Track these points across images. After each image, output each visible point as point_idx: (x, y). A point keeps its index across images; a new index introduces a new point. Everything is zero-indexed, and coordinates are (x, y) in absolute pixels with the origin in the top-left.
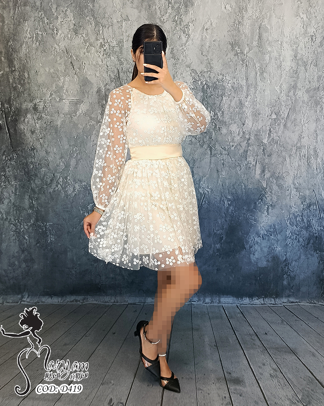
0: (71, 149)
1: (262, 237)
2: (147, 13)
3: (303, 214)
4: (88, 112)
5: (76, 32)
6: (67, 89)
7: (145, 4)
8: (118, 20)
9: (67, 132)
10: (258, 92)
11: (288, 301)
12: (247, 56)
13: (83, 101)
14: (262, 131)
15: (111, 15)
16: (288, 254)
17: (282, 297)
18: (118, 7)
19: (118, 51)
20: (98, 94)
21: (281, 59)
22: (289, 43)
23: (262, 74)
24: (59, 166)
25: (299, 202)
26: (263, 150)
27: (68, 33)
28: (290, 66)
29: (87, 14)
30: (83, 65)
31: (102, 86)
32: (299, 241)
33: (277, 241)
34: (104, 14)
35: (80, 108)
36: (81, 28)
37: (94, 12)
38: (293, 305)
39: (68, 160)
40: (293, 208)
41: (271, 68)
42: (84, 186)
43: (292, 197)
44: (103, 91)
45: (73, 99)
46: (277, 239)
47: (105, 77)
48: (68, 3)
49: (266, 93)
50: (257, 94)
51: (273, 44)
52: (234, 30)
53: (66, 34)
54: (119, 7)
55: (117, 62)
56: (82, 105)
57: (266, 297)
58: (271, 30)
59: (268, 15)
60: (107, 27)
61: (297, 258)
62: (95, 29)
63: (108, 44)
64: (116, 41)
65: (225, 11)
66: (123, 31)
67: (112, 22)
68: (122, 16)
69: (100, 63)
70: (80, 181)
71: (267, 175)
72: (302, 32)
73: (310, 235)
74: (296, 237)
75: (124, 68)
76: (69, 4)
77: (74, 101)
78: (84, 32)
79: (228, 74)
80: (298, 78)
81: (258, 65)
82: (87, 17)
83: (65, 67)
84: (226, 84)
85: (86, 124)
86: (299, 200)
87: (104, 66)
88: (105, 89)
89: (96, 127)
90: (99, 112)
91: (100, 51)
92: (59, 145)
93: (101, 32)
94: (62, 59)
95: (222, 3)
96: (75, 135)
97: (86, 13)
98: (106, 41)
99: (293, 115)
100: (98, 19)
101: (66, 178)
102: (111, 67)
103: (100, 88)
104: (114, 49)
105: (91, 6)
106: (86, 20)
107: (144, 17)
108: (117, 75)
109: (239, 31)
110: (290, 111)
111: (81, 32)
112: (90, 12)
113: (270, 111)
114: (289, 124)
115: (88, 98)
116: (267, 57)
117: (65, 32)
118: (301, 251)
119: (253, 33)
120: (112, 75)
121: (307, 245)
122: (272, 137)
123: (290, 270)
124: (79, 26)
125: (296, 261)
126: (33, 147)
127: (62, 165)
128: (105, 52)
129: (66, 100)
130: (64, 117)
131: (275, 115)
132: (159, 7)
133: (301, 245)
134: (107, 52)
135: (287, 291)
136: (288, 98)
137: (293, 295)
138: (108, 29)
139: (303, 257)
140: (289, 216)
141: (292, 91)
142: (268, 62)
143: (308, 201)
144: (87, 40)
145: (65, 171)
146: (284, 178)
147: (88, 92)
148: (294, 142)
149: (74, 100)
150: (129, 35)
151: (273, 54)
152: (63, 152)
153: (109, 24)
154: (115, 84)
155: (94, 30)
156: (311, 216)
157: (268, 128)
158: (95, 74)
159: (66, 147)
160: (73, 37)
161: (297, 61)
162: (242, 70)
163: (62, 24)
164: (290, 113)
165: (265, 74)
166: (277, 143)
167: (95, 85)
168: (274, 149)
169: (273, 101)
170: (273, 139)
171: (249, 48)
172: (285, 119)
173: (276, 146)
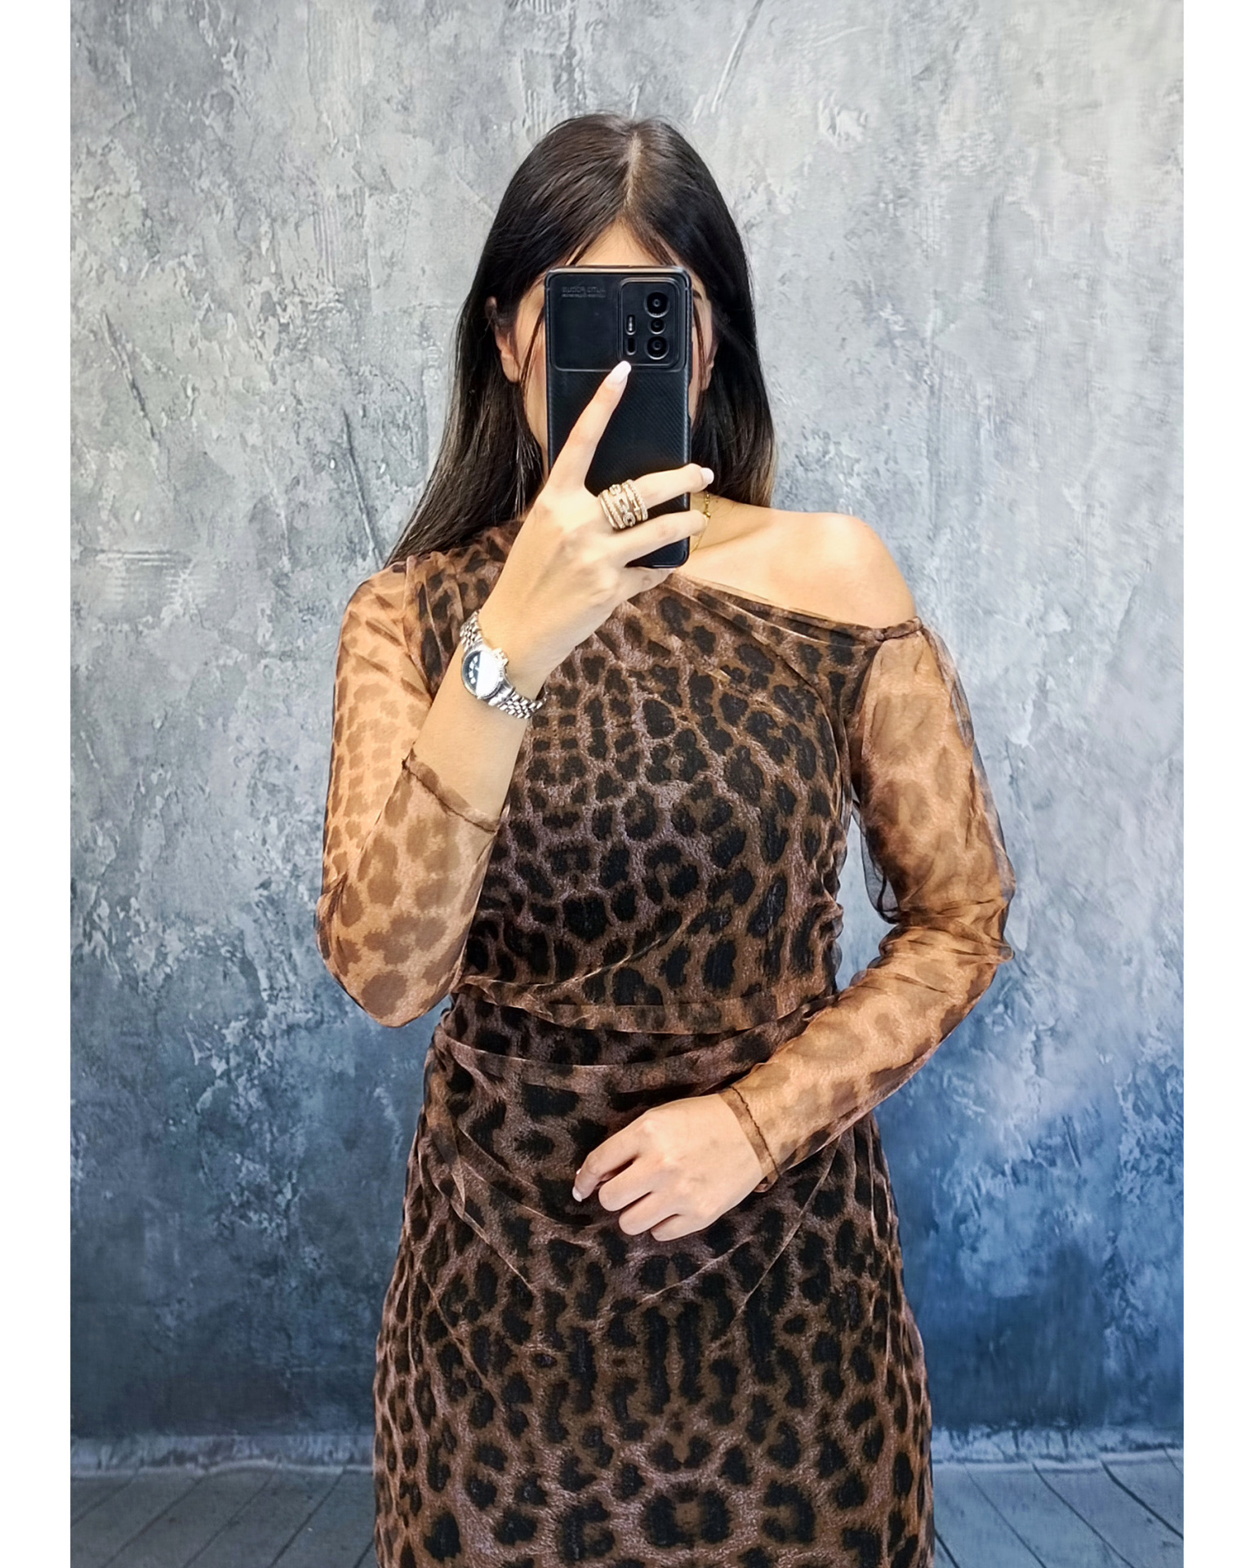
0: (137, 775)
1: (1014, 1174)
2: (472, 154)
4: (212, 608)
5: (152, 245)
6: (117, 505)
7: (465, 112)
8: (341, 190)
9: (120, 698)
10: (983, 512)
12: (934, 347)
13: (190, 561)
14: (1008, 693)
15: (310, 166)
16: (1124, 1237)
18: (344, 129)
19: (347, 329)
20: (258, 527)
21: (1090, 364)
22: (1126, 287)
23: (1001, 428)
24: (93, 851)
26: (1014, 779)
27: (118, 251)
28: (1129, 390)
29: (200, 164)
30: (187, 397)
31: (275, 491)
32: (1171, 1181)
33: (1078, 1188)
34: (278, 162)
35: (175, 590)
36: (174, 229)
37: (230, 154)
39: (127, 824)
40: (1150, 1040)
42: (202, 944)
43: (1145, 994)
44: (278, 515)
45: (144, 550)
46: (1079, 1177)
47: (286, 448)
48: (114, 116)
49: (1020, 518)
50: (977, 523)
51: (1054, 289)
52: (875, 230)
53: (110, 254)
54: (348, 131)
55: (343, 382)
56: (183, 576)
57: (1026, 1424)
58: (1046, 227)
59: (1034, 159)
60: (292, 221)
62: (240, 233)
63: (297, 299)
64: (334, 286)
65: (831, 140)
66: (367, 241)
67: (312, 198)
68: (362, 171)
69: (265, 386)
70: (187, 920)
71: (1036, 892)
74: (1160, 1162)
75: (375, 410)
76: (117, 121)
77: (146, 560)
78: (191, 247)
79: (846, 434)
80: (1171, 444)
81: (984, 388)
82: (199, 177)
83: (104, 406)
84: (841, 477)
85: (206, 664)
87: (284, 400)
88: (287, 505)
89: (249, 677)
90: (263, 611)
91: (263, 333)
92: (88, 756)
93: (264, 245)
94: (90, 368)
95: (821, 105)
96: (158, 710)
97: (197, 161)
98: (289, 286)
99: (1149, 618)
100: (250, 186)
101: (126, 906)
102: (314, 404)
103: (266, 497)
104: (328, 323)
105: (219, 127)
106: (197, 190)
107: (462, 171)
108: (339, 441)
109: (900, 234)
110: (1137, 598)
111: (175, 247)
112: (213, 153)
113: (1038, 600)
114: (1132, 662)
115: (211, 543)
116: (1027, 353)
117: (102, 248)
119: (959, 242)
120: (319, 439)
122: (1054, 719)
124: (167, 217)
127: (104, 848)
128: (284, 335)
129: (111, 555)
130: (106, 630)
131: (1064, 618)
132: (526, 126)
134: (294, 336)
136: (1125, 537)
138: (296, 229)
140: (1134, 1078)
141: (1144, 508)
142: (1030, 374)
144: (202, 280)
145: (120, 874)
146: (1111, 906)
147: (213, 517)
148: (1155, 741)
149: (146, 556)
150: (392, 258)
151: (1055, 336)
152: (105, 787)
153: (303, 207)
154: (337, 483)
155: (232, 235)
157: (1032, 679)
158: (242, 436)
159: (120, 766)
160: (140, 271)
161: (1162, 370)
162: (914, 410)
163: (89, 213)
164: (1135, 609)
165: (1016, 432)
166: (1077, 747)
167: (244, 485)
168: (1063, 776)
169: (1051, 551)
170: (1060, 728)
171: (946, 313)
172: (1114, 637)
173: (1071, 759)
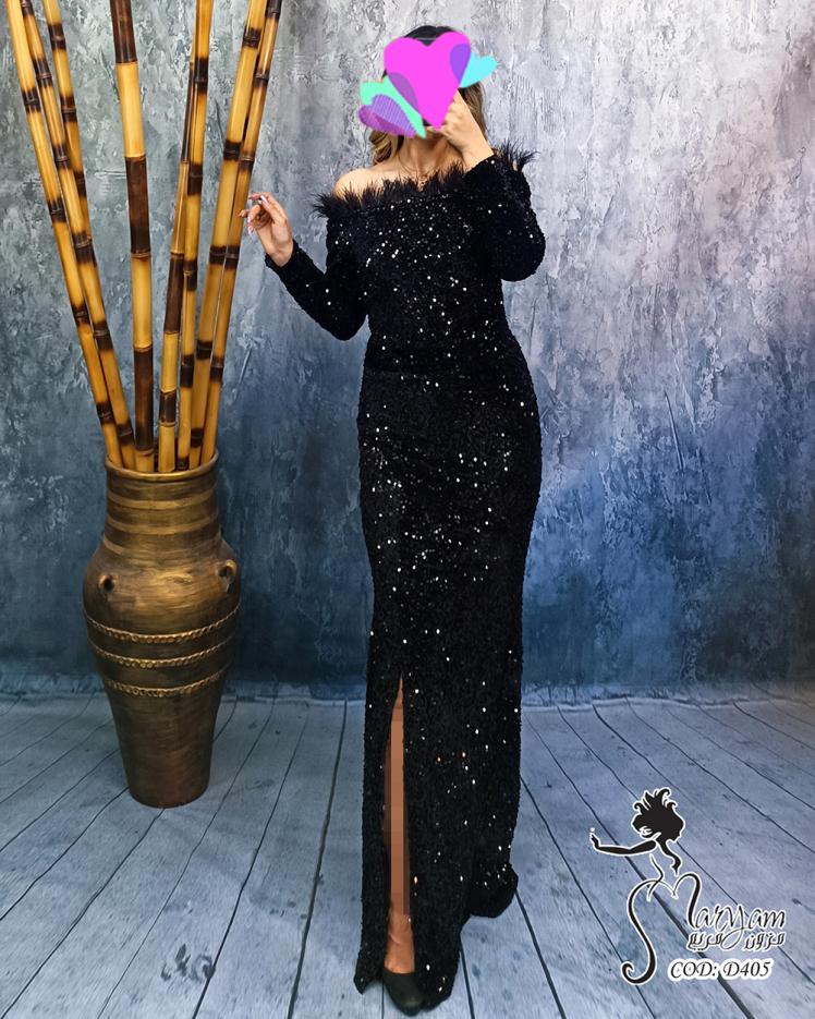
1: (548, 526)
3: (641, 459)
6: (105, 147)
9: (103, 246)
11: (604, 694)
12: (513, 74)
16: (607, 569)
17: (592, 682)
19: (219, 60)
20: (172, 161)
21: (592, 82)
22: (611, 44)
23: (548, 115)
25: (632, 427)
26: (549, 296)
28: (611, 95)
30: (141, 93)
32: (632, 535)
33: (582, 537)
38: (614, 705)
40: (617, 443)
41: (570, 104)
43: (615, 414)
45: (118, 171)
46: (583, 530)
49: (556, 160)
51: (575, 45)
52: (486, 14)
55: (216, 87)
57: (555, 683)
58: (572, 13)
61: (626, 577)
64: (214, 38)
66: (232, 16)
69: (177, 88)
71: (560, 357)
72: (643, 19)
73: (657, 516)
74: (626, 523)
77: (119, 176)
80: (631, 123)
81: (539, 94)
83: (100, 97)
86: (633, 422)
91: (178, 61)
99: (621, 212)
103: (177, 146)
108: (215, 118)
109: (498, 17)
110: (614, 202)
113: (564, 203)
114: (611, 234)
116: (561, 77)
118: (637, 558)
119: (528, 21)
121: (651, 541)
122: (571, 264)
123: (611, 611)
125: (624, 586)
126: (19, 286)
129: (101, 173)
130: (98, 211)
131: (577, 212)
133: (638, 542)
135: (604, 667)
136: (607, 171)
137: (617, 676)
139: (641, 576)
140: (610, 467)
141: (617, 156)
142: (562, 87)
143: (652, 423)
146: (599, 364)
147: (151, 155)
148: (623, 276)
151: (575, 68)
154: (211, 139)
155: (165, 11)
156: (661, 466)
157: (560, 243)
158: (165, 113)
161: (628, 85)
162: (503, 104)
164: (613, 208)
165: (555, 116)
166: (582, 278)
167: (166, 139)
168: (574, 294)
169: (571, 177)
170: (573, 268)
171: (520, 57)
172: (602, 222)
173: (579, 284)
